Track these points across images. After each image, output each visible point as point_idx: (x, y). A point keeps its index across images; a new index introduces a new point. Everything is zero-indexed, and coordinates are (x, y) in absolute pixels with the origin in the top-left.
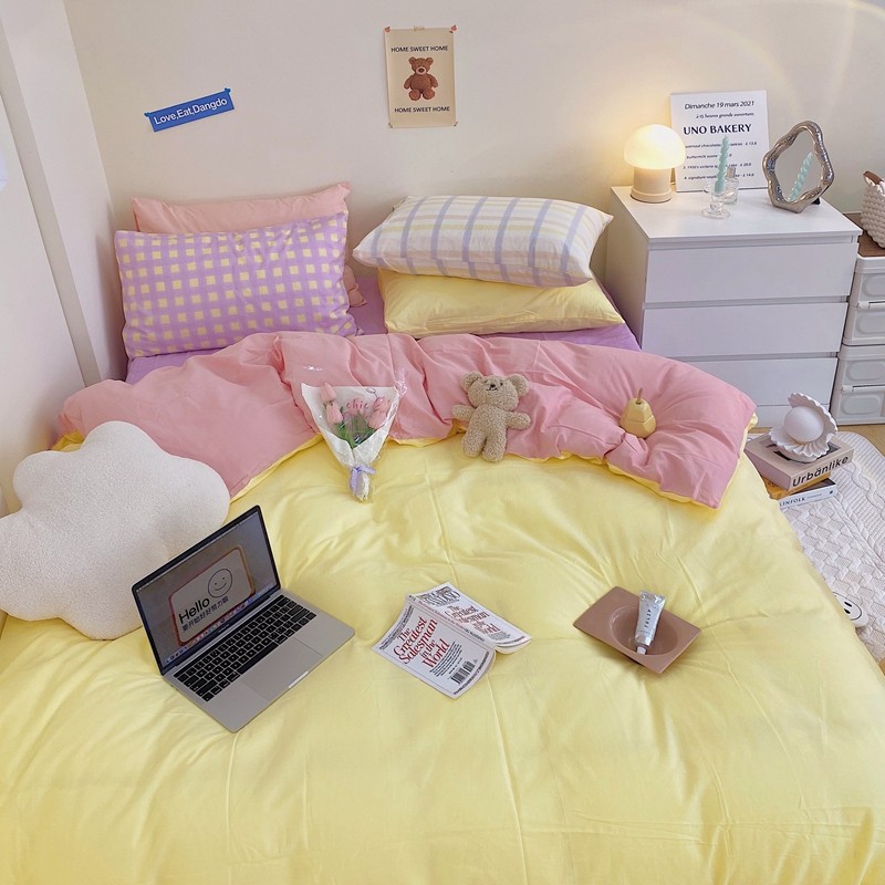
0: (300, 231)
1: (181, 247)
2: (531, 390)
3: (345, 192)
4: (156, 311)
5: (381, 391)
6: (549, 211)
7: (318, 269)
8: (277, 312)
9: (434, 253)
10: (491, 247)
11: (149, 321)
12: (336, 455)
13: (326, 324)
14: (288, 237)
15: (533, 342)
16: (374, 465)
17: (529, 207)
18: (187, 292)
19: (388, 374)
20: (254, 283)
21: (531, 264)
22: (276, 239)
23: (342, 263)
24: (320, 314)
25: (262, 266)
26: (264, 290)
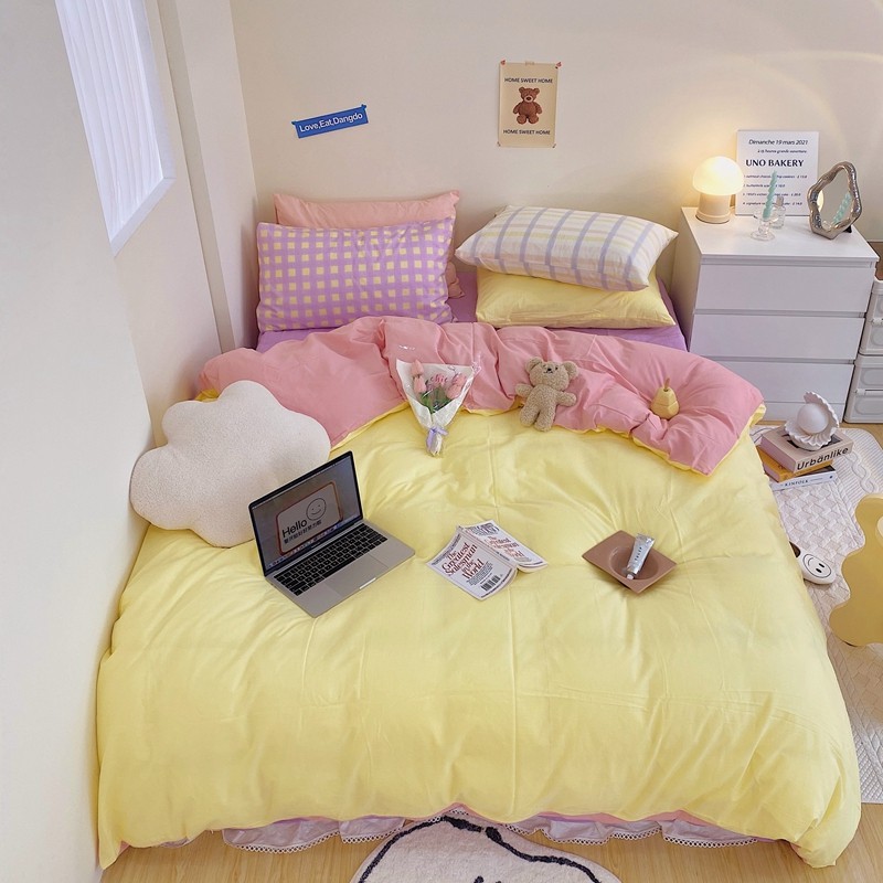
0: (413, 231)
1: (312, 240)
4: (286, 293)
5: (460, 369)
6: (622, 226)
7: (425, 264)
8: (386, 298)
9: (522, 257)
10: (569, 254)
11: (280, 301)
13: (427, 311)
14: (402, 236)
15: (590, 336)
16: (448, 428)
17: (606, 221)
18: (313, 278)
19: (468, 354)
20: (370, 274)
21: (601, 271)
22: (392, 237)
23: (445, 260)
24: (422, 304)
25: (378, 259)
26: (377, 280)
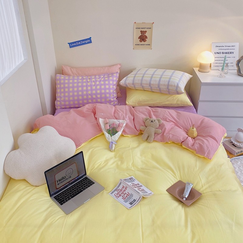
0: (106, 76)
1: (73, 79)
2: (163, 123)
3: (119, 66)
4: (65, 96)
5: (121, 121)
6: (175, 74)
7: (109, 87)
8: (97, 98)
9: (141, 84)
10: (157, 83)
11: (62, 99)
12: (107, 138)
13: (110, 102)
14: (102, 78)
15: (165, 110)
16: (117, 142)
17: (169, 72)
18: (73, 91)
19: (124, 116)
20: (92, 90)
22: (99, 78)
23: (116, 85)
24: (108, 99)
25: (94, 85)
26: (94, 92)
